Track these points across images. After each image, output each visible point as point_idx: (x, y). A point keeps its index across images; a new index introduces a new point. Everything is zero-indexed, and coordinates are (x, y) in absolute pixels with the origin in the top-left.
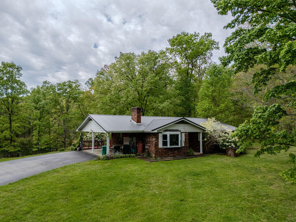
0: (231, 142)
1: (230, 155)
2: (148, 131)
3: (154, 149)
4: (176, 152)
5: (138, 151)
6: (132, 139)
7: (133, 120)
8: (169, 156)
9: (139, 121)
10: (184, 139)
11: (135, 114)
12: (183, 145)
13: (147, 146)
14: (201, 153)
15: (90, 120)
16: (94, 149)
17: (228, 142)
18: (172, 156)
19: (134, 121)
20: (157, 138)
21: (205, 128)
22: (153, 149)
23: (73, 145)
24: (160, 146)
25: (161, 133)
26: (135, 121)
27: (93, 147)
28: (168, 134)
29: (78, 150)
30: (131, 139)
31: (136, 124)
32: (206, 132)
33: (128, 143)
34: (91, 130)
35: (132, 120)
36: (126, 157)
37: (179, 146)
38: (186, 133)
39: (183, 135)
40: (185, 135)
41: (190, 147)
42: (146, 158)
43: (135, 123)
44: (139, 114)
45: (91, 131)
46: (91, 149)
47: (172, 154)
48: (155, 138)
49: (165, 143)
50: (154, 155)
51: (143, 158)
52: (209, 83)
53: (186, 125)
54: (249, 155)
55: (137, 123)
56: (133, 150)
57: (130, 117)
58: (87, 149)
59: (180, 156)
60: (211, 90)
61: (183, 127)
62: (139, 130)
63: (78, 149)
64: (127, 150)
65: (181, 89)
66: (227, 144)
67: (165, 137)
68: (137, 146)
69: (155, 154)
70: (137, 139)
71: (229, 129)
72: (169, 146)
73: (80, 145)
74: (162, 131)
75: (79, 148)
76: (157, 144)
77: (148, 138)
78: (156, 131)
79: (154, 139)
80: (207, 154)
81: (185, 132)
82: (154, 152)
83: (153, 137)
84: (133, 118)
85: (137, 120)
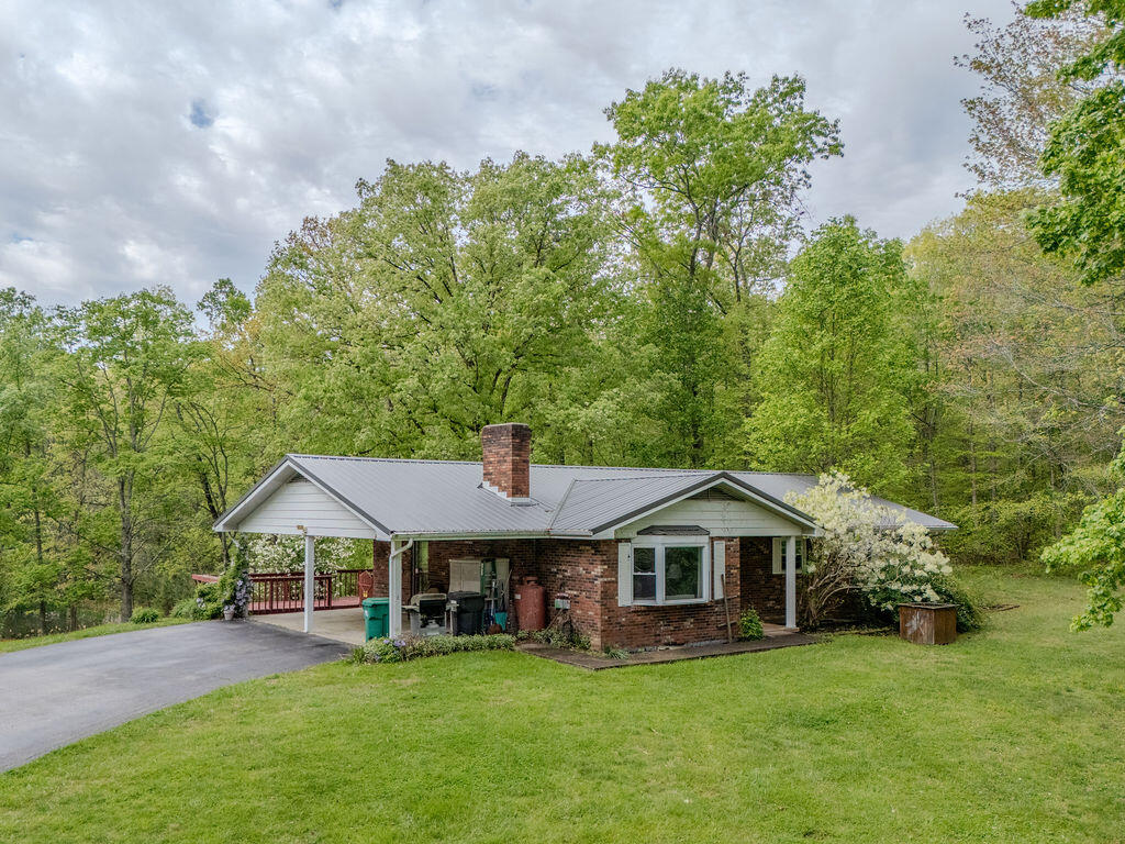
0: (921, 581)
1: (916, 637)
2: (575, 531)
3: (599, 612)
4: (688, 624)
5: (522, 621)
6: (494, 570)
7: (493, 483)
8: (658, 642)
9: (519, 487)
10: (720, 570)
11: (501, 454)
12: (719, 595)
13: (563, 598)
14: (791, 630)
15: (295, 478)
16: (316, 609)
17: (906, 580)
18: (674, 644)
19: (495, 489)
20: (613, 565)
21: (811, 520)
22: (591, 611)
23: (202, 595)
24: (625, 597)
25: (628, 540)
26: (503, 489)
27: (308, 602)
28: (659, 544)
29: (227, 617)
30: (489, 565)
31: (510, 499)
32: (816, 534)
33: (474, 587)
34: (300, 527)
35: (486, 484)
36: (478, 647)
37: (705, 598)
38: (731, 539)
39: (720, 547)
40: (727, 548)
41: (746, 600)
42: (563, 651)
43: (503, 495)
44: (517, 455)
45: (300, 532)
46: (303, 610)
47: (672, 633)
48: (603, 562)
49: (644, 587)
50: (596, 640)
51: (546, 651)
52: (808, 316)
53: (734, 505)
54: (994, 636)
55: (514, 495)
56: (500, 618)
57: (477, 469)
58: (267, 612)
59: (703, 643)
60: (817, 347)
61: (717, 516)
62: (522, 529)
63: (228, 611)
64: (474, 617)
65: (661, 336)
66: (906, 588)
67: (643, 559)
68: (518, 597)
69: (605, 634)
70: (511, 565)
71: (914, 524)
72: (661, 599)
73: (238, 594)
74: (632, 534)
75: (232, 607)
76: (609, 593)
77: (569, 563)
78: (609, 534)
79: (597, 570)
80: (814, 630)
81: (727, 534)
82: (599, 625)
83: (595, 557)
84: (491, 474)
85: (510, 483)
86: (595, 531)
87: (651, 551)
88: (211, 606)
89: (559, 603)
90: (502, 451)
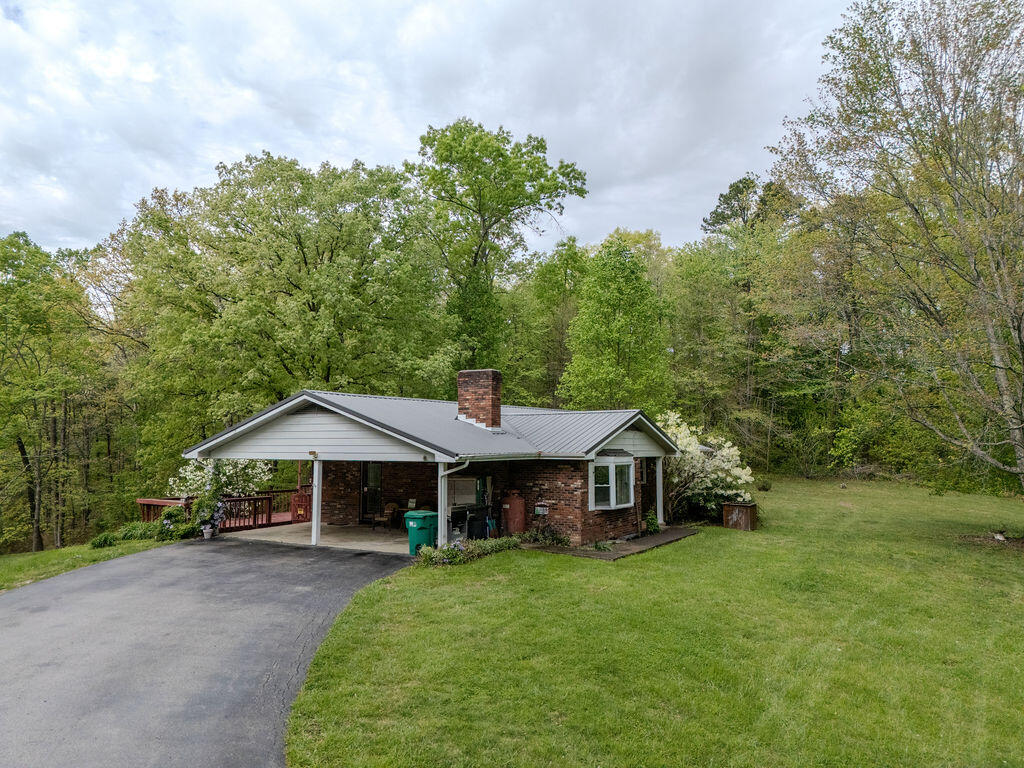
3: (579, 516)
4: (620, 523)
7: (470, 416)
9: (495, 421)
11: (480, 393)
13: (543, 506)
19: (472, 421)
20: (585, 478)
22: (572, 516)
23: (170, 516)
24: (591, 504)
25: (593, 460)
26: (482, 421)
28: (612, 463)
29: (206, 536)
30: (481, 481)
31: (490, 429)
34: (311, 453)
35: (462, 417)
38: (637, 459)
43: (482, 426)
44: (495, 394)
45: (311, 458)
47: (612, 530)
48: (582, 477)
50: (576, 538)
55: (493, 425)
57: (454, 406)
58: (249, 528)
63: (207, 530)
68: (507, 506)
69: (583, 533)
70: (493, 483)
73: (216, 515)
76: (584, 502)
77: (547, 479)
78: (592, 455)
79: (579, 483)
81: (635, 455)
82: (579, 526)
83: (574, 474)
84: (466, 409)
85: (490, 416)
86: (587, 453)
87: (606, 468)
88: (183, 527)
89: (539, 510)
90: (481, 391)
